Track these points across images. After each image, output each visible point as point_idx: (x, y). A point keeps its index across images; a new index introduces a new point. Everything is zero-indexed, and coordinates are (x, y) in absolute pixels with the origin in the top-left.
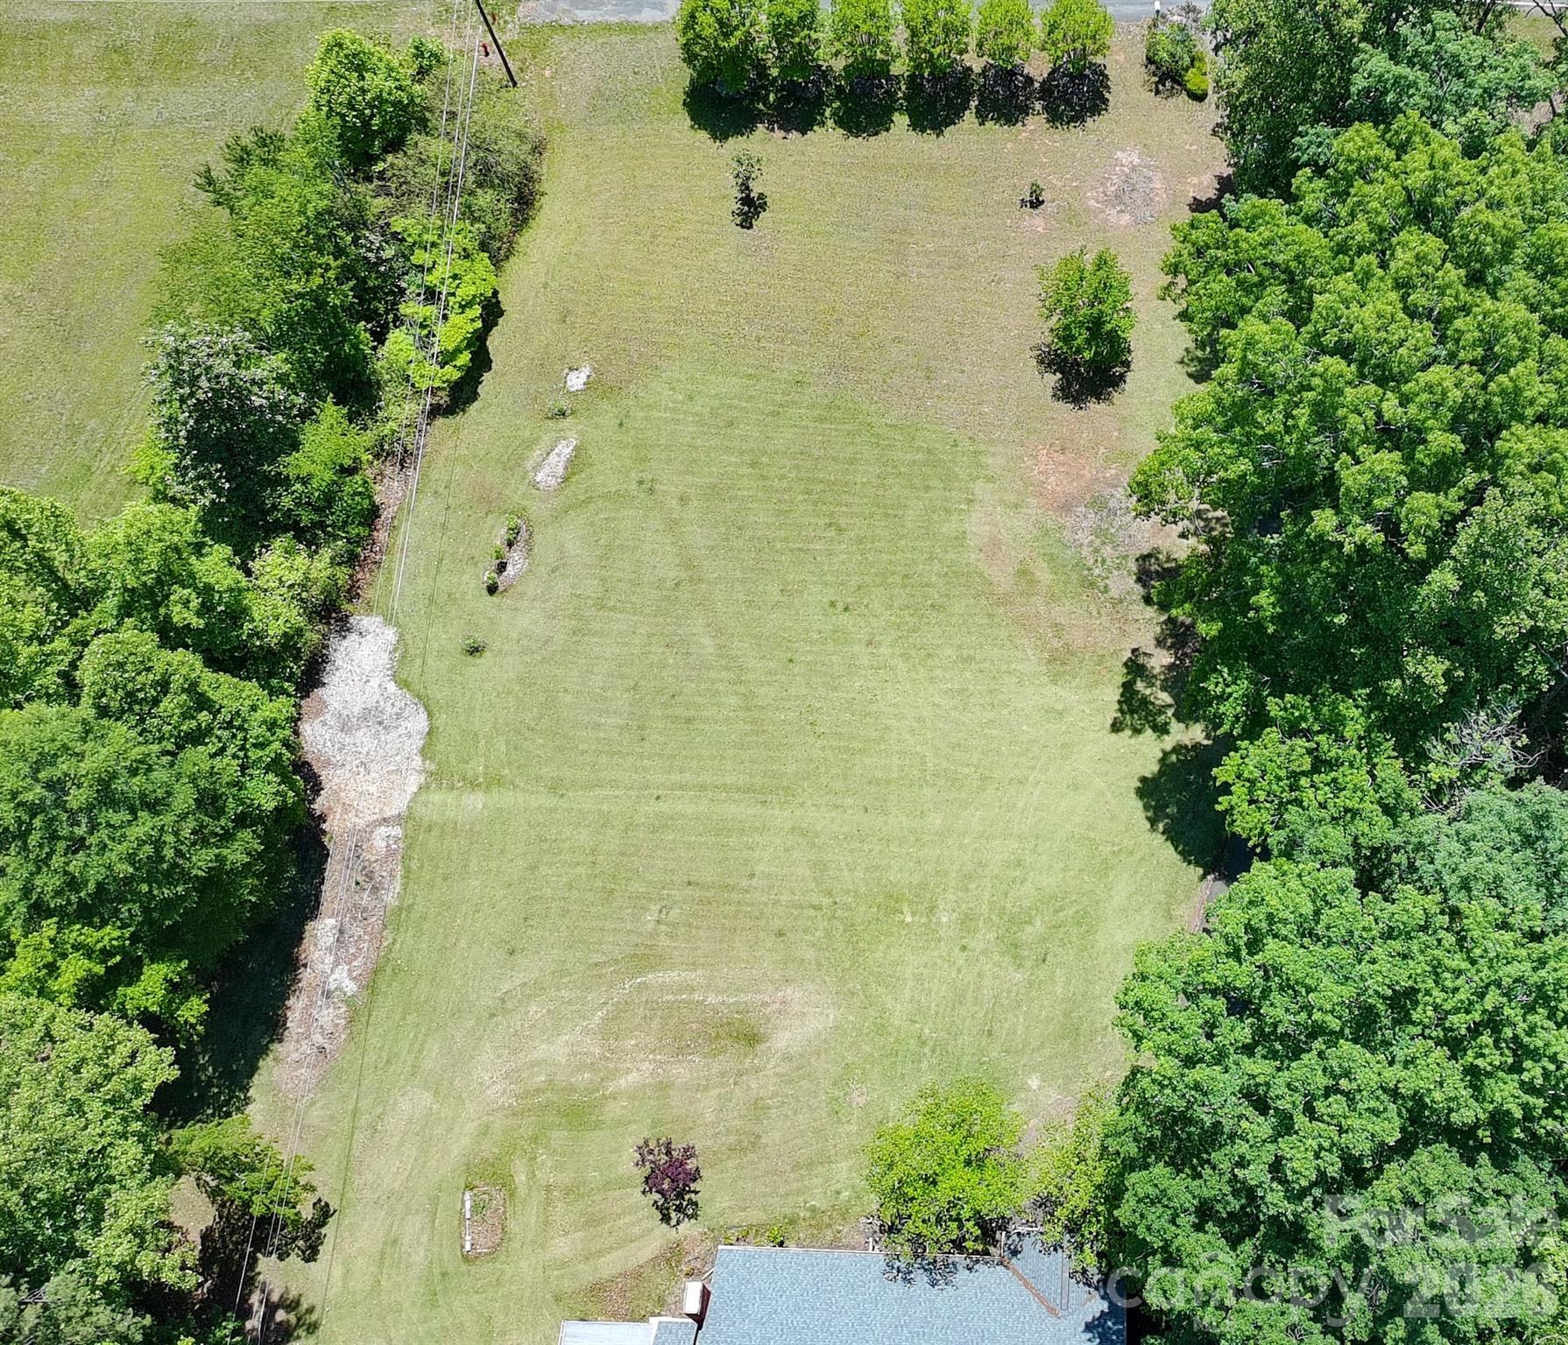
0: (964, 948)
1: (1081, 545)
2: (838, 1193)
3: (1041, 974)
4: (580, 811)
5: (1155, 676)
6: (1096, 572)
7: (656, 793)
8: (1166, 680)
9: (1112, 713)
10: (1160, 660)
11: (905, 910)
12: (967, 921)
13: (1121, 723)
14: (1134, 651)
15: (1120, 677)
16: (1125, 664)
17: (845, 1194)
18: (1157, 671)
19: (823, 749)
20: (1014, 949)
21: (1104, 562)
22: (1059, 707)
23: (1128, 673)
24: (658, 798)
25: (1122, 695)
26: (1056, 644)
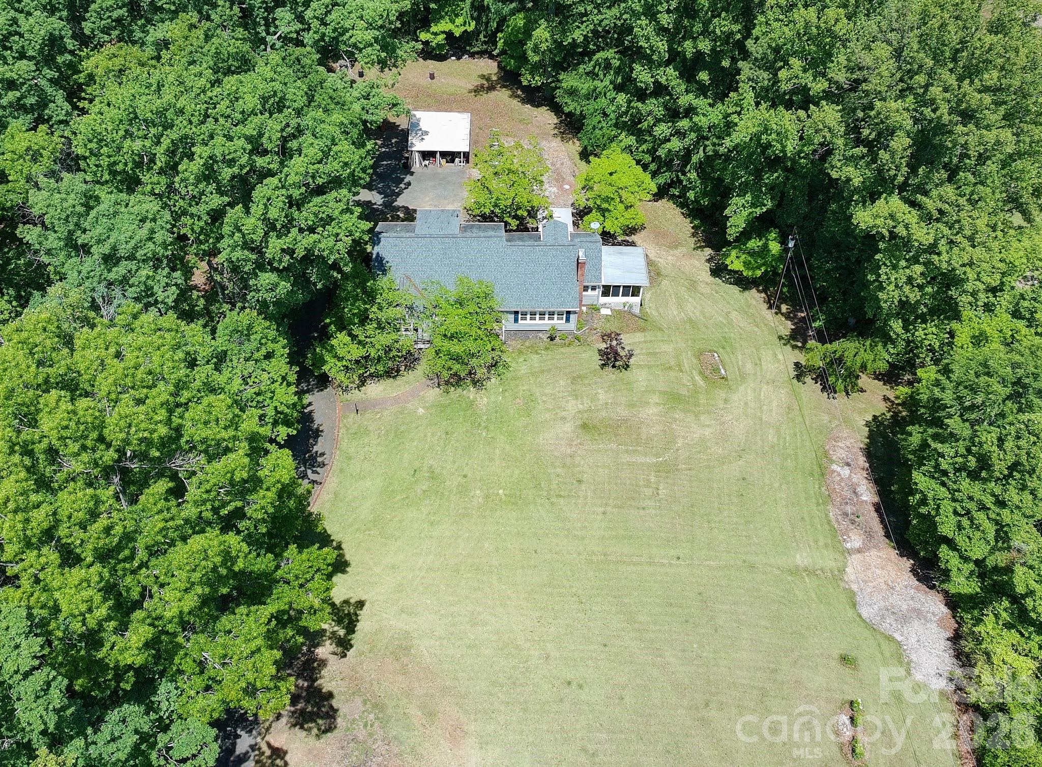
0: (465, 476)
1: (383, 740)
2: (525, 360)
3: (417, 464)
4: (730, 552)
5: (330, 638)
6: (372, 716)
7: (680, 562)
8: (323, 636)
9: (363, 614)
10: (324, 651)
11: (503, 497)
12: (463, 490)
13: (357, 607)
14: (345, 656)
15: (357, 639)
16: (351, 646)
17: (521, 360)
18: (328, 642)
19: (571, 587)
20: (433, 476)
21: (365, 726)
22: (404, 615)
23: (350, 640)
24: (679, 558)
25: (356, 626)
26: (405, 660)
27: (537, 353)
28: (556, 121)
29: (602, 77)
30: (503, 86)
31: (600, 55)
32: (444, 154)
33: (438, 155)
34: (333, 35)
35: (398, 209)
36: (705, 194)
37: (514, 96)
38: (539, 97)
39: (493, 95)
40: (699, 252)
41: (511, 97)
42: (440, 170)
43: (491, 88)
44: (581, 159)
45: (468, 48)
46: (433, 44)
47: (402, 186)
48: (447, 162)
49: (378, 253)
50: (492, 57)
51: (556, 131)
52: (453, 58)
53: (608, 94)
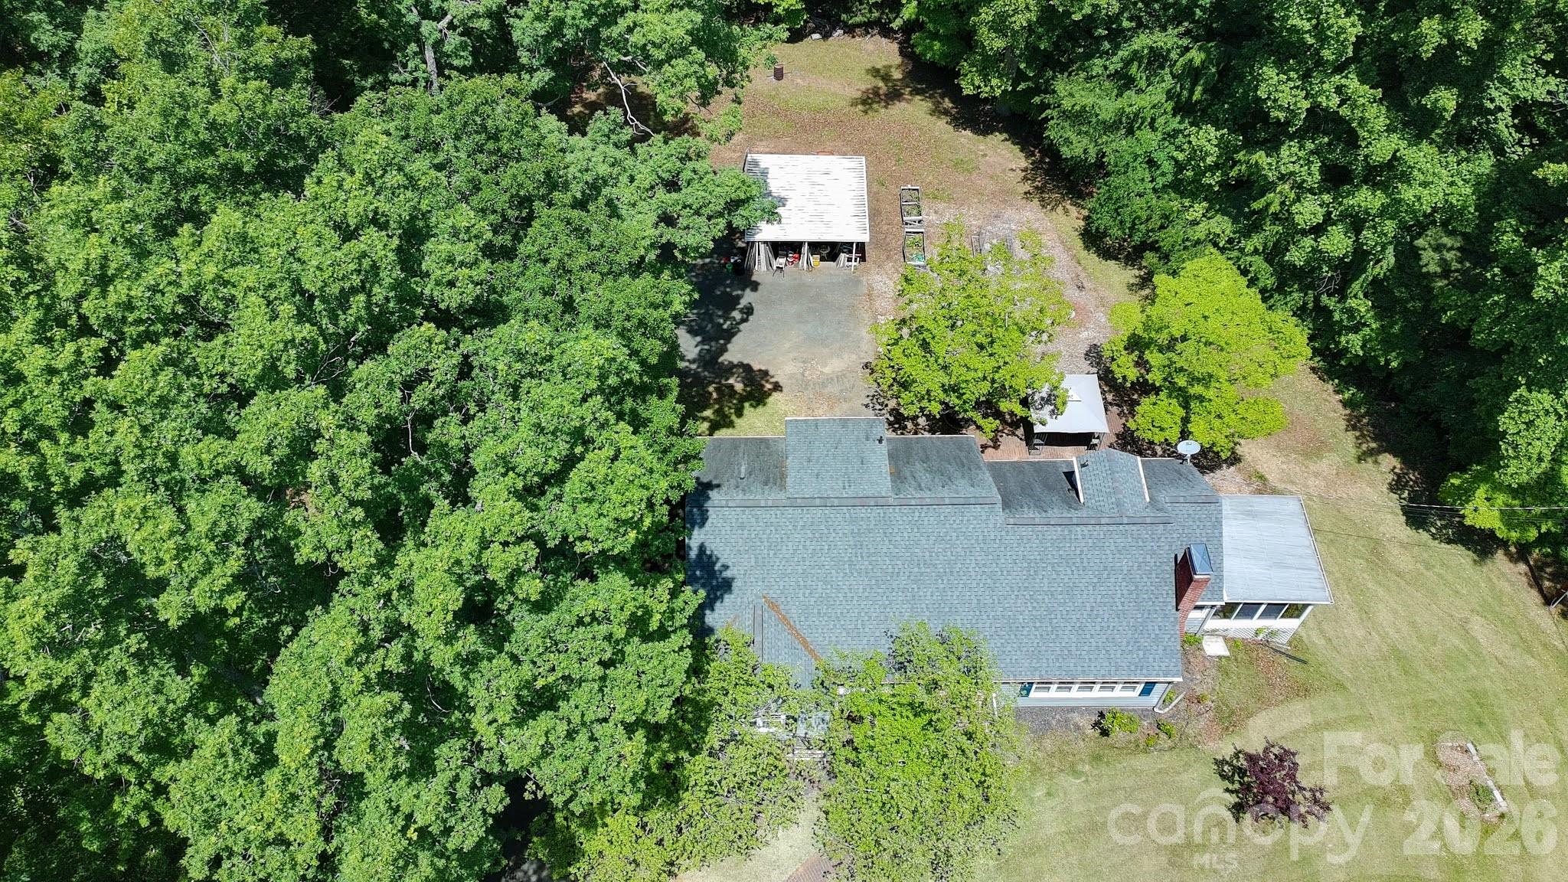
2: (1049, 794)
17: (1039, 793)
27: (1076, 773)
28: (1023, 163)
29: (1143, 84)
30: (916, 92)
31: (1142, 41)
32: (815, 247)
33: (805, 249)
34: (585, 24)
35: (730, 369)
36: (1387, 341)
37: (938, 111)
38: (986, 114)
39: (898, 108)
40: (1369, 464)
41: (932, 113)
42: (808, 278)
43: (894, 95)
44: (1087, 248)
45: (844, 16)
46: (780, 10)
47: (737, 315)
48: (822, 259)
49: (702, 548)
50: (886, 32)
51: (1027, 187)
52: (816, 36)
53: (1161, 121)
